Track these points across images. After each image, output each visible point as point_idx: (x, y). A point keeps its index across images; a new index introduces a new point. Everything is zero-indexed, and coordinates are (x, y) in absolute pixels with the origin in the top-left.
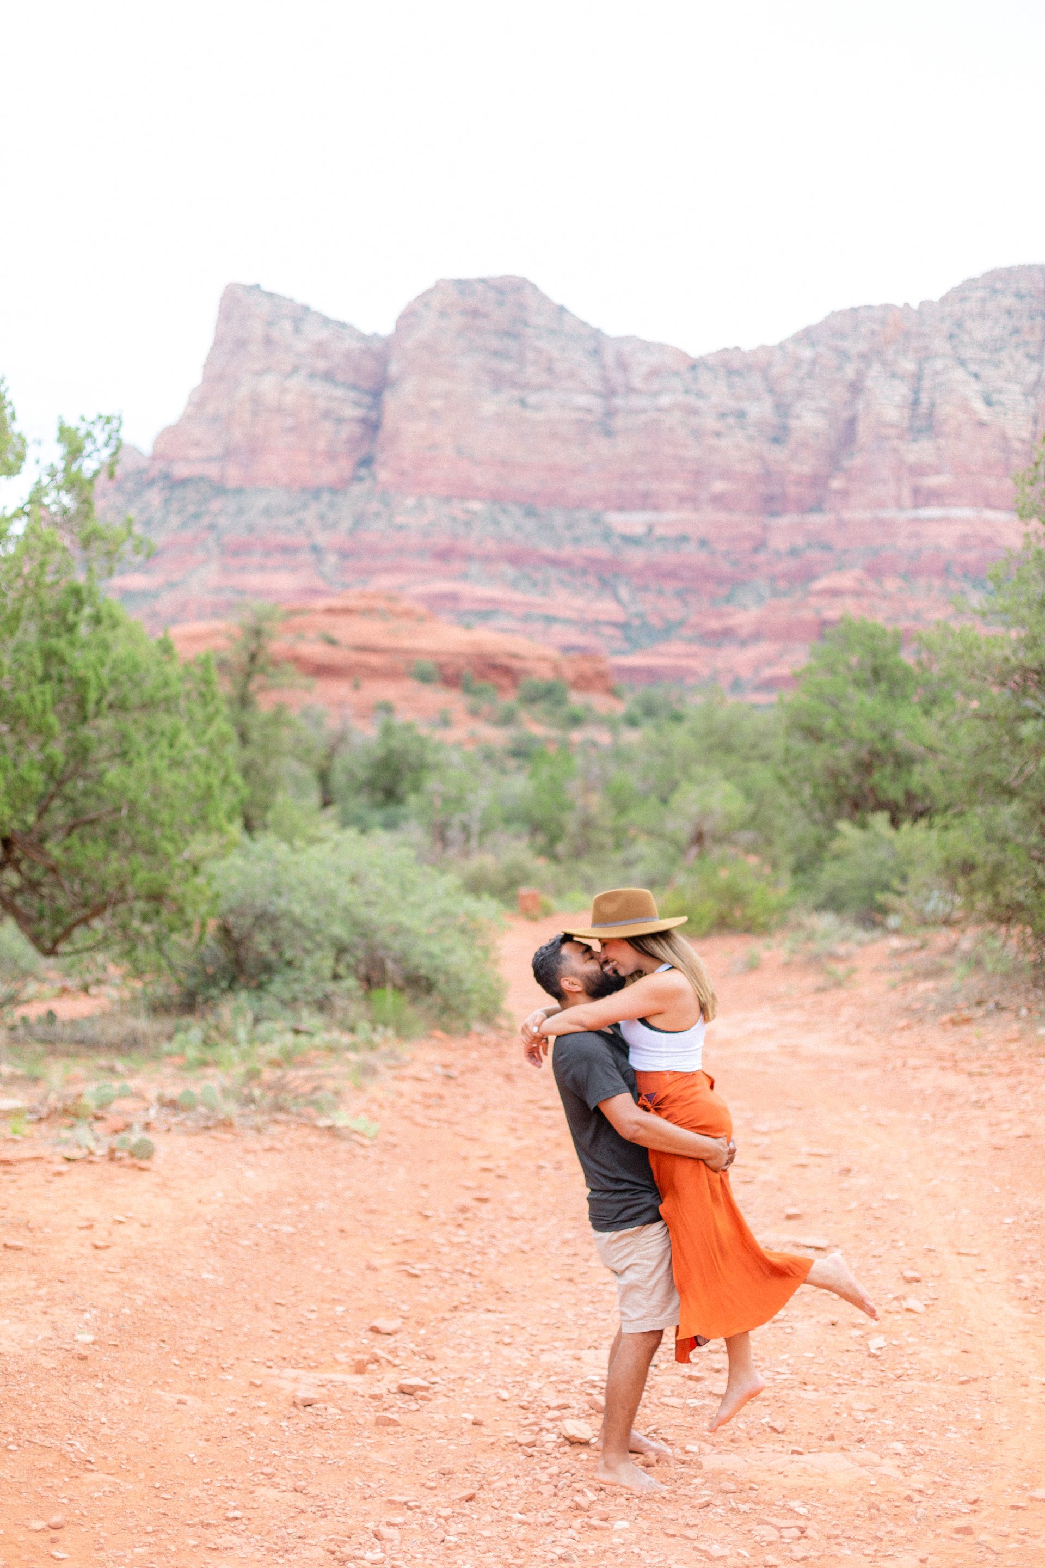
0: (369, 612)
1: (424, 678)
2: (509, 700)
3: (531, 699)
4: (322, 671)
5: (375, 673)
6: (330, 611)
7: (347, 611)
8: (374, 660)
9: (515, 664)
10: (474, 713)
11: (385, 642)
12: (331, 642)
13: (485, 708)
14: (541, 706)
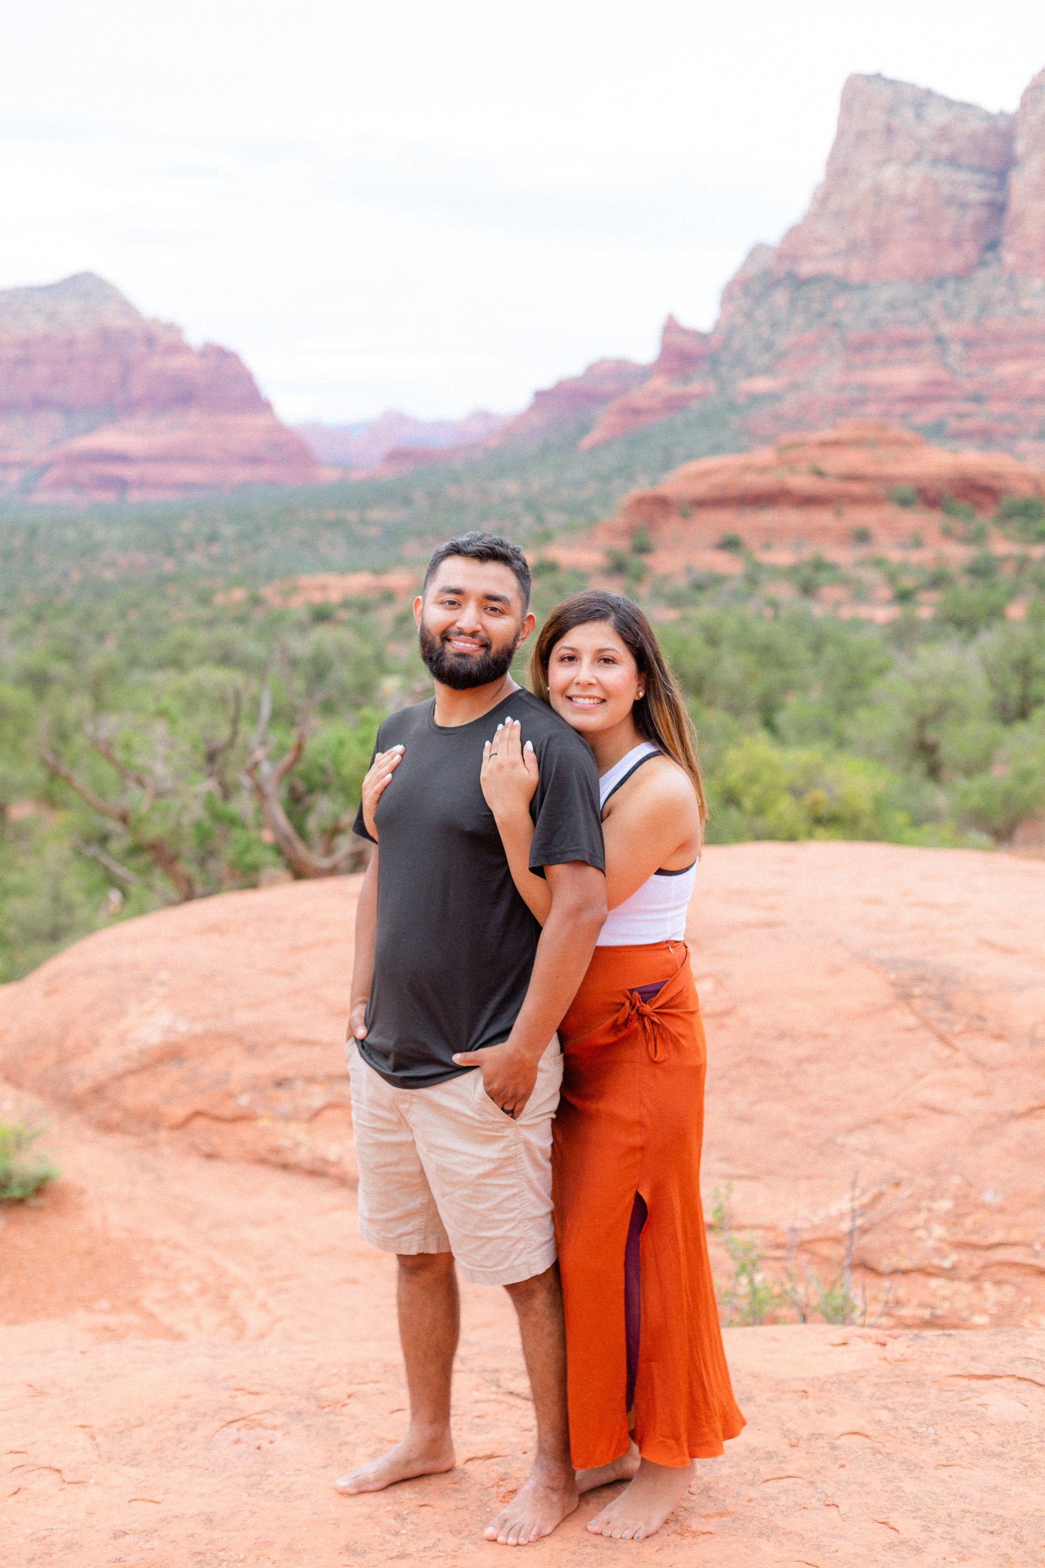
0: (858, 443)
1: (905, 503)
2: (983, 520)
3: (1007, 516)
4: (808, 501)
5: (856, 501)
6: (823, 444)
7: (836, 443)
8: (857, 488)
9: (996, 484)
10: (947, 533)
11: (870, 469)
12: (820, 474)
13: (958, 526)
14: (1016, 523)
